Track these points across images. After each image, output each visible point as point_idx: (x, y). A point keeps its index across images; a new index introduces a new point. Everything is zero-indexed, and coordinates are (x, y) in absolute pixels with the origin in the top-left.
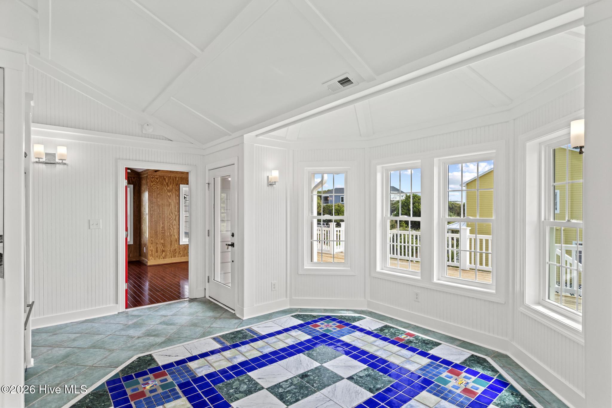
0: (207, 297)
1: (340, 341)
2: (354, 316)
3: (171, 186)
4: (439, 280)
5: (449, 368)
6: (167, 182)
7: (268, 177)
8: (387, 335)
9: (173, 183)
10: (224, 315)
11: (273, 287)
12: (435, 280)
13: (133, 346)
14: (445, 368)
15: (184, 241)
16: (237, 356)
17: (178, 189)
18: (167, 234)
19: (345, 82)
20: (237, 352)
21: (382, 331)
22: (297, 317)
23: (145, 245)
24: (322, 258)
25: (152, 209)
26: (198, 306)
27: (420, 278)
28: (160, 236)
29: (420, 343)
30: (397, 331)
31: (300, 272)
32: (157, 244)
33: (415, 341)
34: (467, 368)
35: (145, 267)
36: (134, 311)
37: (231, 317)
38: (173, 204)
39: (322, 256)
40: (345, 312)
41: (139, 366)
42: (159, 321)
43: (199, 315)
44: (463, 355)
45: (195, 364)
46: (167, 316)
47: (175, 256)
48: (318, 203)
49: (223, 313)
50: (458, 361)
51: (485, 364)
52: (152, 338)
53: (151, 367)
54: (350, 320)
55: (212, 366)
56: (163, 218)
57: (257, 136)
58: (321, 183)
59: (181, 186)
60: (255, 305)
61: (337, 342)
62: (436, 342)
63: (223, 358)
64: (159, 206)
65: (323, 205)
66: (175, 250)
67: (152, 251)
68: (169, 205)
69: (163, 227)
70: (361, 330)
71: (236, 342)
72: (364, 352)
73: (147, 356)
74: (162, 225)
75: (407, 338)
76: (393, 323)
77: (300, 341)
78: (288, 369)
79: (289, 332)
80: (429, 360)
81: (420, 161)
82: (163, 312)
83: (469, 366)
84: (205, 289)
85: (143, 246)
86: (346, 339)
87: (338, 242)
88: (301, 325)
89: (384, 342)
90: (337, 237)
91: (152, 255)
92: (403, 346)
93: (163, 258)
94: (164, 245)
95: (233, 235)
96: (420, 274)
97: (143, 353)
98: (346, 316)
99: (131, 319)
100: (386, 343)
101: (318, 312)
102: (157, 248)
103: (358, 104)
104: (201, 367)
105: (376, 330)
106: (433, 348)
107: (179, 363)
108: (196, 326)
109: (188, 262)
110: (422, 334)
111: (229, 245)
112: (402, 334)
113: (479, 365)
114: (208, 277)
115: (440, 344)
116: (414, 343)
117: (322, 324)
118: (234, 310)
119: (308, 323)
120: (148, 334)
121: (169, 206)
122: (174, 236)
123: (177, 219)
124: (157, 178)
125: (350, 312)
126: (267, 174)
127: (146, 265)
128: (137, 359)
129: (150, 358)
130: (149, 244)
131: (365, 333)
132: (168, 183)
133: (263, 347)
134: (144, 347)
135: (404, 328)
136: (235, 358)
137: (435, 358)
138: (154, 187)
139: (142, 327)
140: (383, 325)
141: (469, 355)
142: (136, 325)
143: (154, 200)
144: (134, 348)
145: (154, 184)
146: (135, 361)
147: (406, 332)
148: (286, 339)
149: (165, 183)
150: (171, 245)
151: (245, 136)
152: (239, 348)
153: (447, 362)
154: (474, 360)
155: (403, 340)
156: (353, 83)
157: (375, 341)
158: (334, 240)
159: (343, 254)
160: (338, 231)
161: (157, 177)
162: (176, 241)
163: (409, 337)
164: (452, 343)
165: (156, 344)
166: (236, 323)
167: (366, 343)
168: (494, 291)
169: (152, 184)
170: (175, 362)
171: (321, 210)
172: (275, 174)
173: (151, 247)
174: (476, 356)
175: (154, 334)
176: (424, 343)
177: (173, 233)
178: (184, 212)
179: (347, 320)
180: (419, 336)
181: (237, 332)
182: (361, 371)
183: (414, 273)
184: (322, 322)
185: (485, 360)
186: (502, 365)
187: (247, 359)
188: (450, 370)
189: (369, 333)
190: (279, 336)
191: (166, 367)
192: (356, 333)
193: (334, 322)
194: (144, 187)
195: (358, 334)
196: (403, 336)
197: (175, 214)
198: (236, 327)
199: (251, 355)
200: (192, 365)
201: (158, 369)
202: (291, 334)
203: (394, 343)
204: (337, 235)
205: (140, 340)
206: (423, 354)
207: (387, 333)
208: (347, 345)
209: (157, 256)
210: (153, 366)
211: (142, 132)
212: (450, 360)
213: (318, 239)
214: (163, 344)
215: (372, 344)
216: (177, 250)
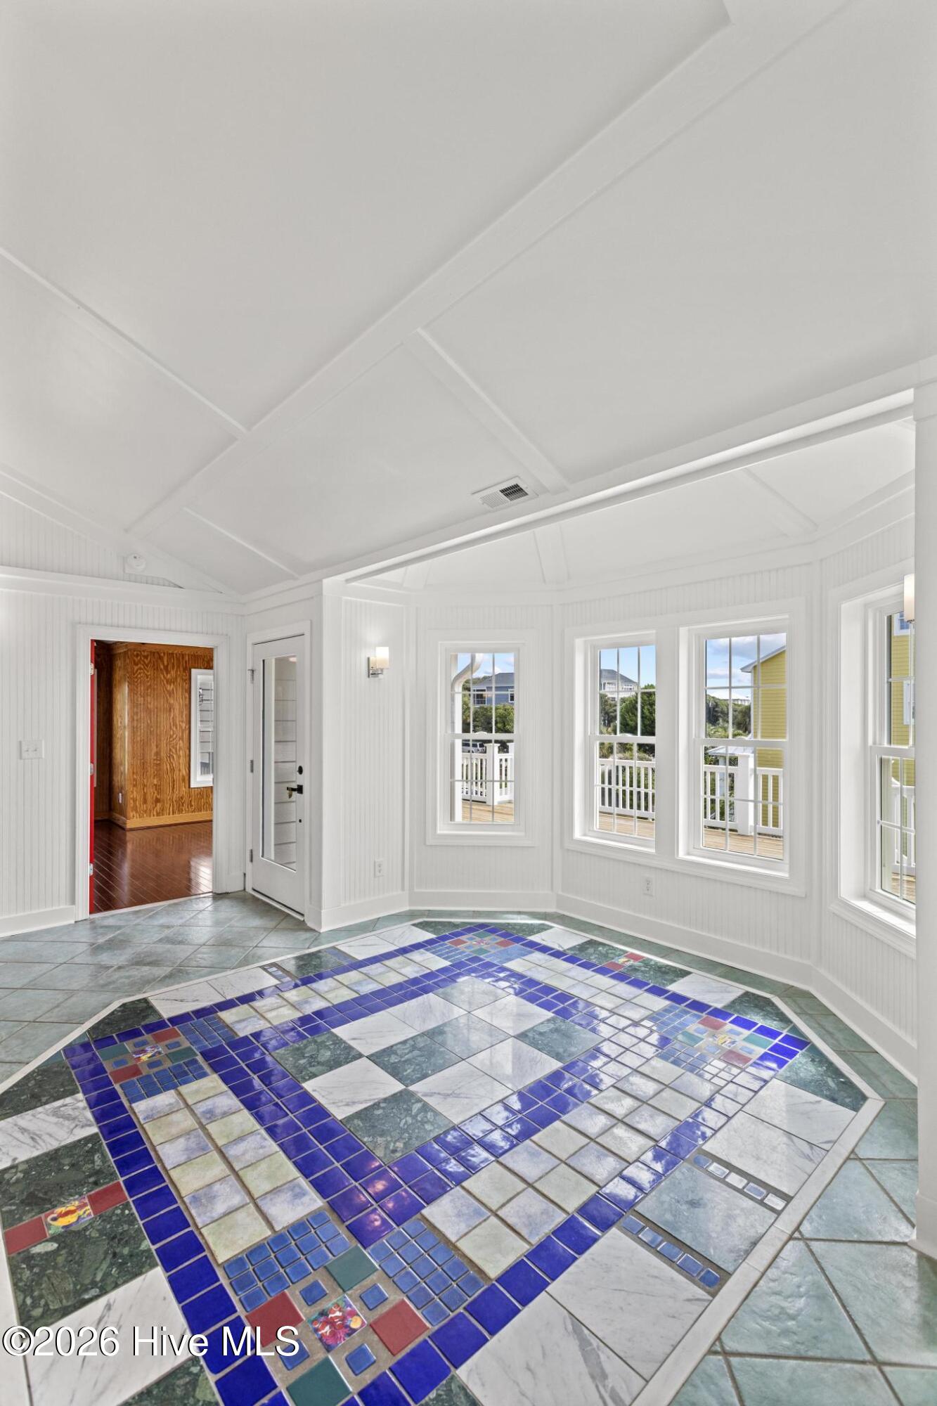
0: (249, 890)
1: (503, 969)
2: (532, 924)
3: (173, 673)
4: (688, 854)
5: (701, 1016)
6: (166, 663)
7: (369, 659)
8: (592, 957)
9: (178, 667)
10: (283, 925)
11: (377, 869)
12: (682, 855)
13: (110, 983)
14: (695, 1015)
15: (199, 780)
16: (310, 999)
17: (188, 677)
18: (166, 766)
19: (514, 491)
20: (311, 992)
21: (583, 951)
22: (423, 926)
23: (121, 789)
24: (471, 813)
25: (135, 718)
26: (232, 906)
27: (653, 851)
28: (151, 771)
29: (652, 973)
30: (610, 951)
31: (430, 841)
32: (145, 786)
33: (643, 969)
34: (736, 1015)
35: (121, 831)
36: (108, 917)
37: (296, 927)
38: (177, 707)
39: (471, 809)
40: (515, 916)
41: (124, 1020)
42: (157, 937)
43: (236, 924)
44: (729, 992)
45: (232, 1014)
46: (173, 927)
47: (180, 811)
48: (465, 703)
49: (282, 920)
50: (718, 1001)
51: (769, 1009)
52: (146, 968)
53: (147, 1021)
54: (524, 931)
55: (264, 1017)
56: (157, 735)
57: (348, 581)
58: (471, 668)
59: (194, 671)
60: (343, 905)
61: (499, 972)
62: (681, 970)
63: (285, 1003)
64: (148, 711)
65: (473, 707)
66: (182, 798)
67: (135, 800)
68: (170, 709)
69: (157, 754)
70: (544, 949)
71: (309, 972)
72: (548, 990)
73: (139, 1000)
74: (154, 750)
75: (628, 964)
76: (603, 937)
77: (429, 971)
78: (407, 1022)
79: (408, 955)
80: (667, 1003)
81: (654, 631)
82: (163, 920)
83: (738, 1012)
84: (245, 874)
85: (116, 790)
86: (515, 965)
87: (504, 784)
88: (430, 942)
89: (586, 971)
90: (501, 770)
91: (135, 809)
92: (621, 977)
93: (158, 814)
94: (158, 788)
95: (300, 770)
96: (653, 844)
97: (130, 996)
98: (515, 924)
99: (102, 934)
100: (589, 973)
101: (464, 917)
102: (145, 794)
103: (539, 530)
104: (244, 1020)
105: (570, 949)
106: (675, 981)
107: (200, 1013)
108: (231, 945)
109: (211, 821)
110: (656, 955)
111: (293, 790)
112: (619, 955)
113: (756, 1010)
114: (251, 851)
115: (688, 973)
116: (642, 971)
117: (471, 939)
118: (302, 915)
119: (444, 938)
120: (139, 962)
121: (170, 711)
122: (180, 770)
123: (186, 735)
124: (146, 657)
125: (523, 916)
126: (365, 654)
127: (123, 829)
128: (120, 1007)
129: (145, 1005)
130: (128, 787)
131: (551, 955)
132: (167, 666)
133: (359, 983)
134: (132, 984)
135: (624, 944)
136: (307, 1002)
137: (677, 998)
138: (140, 673)
139: (125, 948)
140: (586, 940)
141: (740, 993)
142: (112, 945)
143: (141, 700)
144: (111, 987)
145: (140, 669)
146: (115, 1010)
147: (627, 952)
148: (404, 967)
149: (162, 667)
150: (173, 788)
151: (325, 581)
152: (314, 985)
153: (698, 1006)
154: (748, 1002)
155: (621, 966)
156: (527, 494)
157: (569, 970)
158: (495, 779)
159: (512, 806)
160: (504, 760)
161: (146, 654)
162: (184, 780)
163: (632, 962)
164: (709, 971)
165: (154, 980)
166: (306, 939)
167: (553, 973)
168: (786, 875)
169: (136, 668)
170: (193, 1012)
171: (469, 716)
172: (381, 655)
173: (133, 792)
174: (753, 994)
175: (149, 960)
176: (660, 971)
177: (177, 764)
178: (199, 724)
179: (518, 931)
180: (651, 960)
181: (310, 955)
182: (542, 1023)
183: (644, 843)
184: (471, 935)
185: (769, 1002)
186: (798, 1011)
187: (330, 1005)
188: (705, 1019)
189: (558, 954)
190: (390, 963)
191: (175, 1020)
192: (534, 955)
193: (493, 936)
194: (118, 674)
195: (537, 956)
196: (621, 960)
197: (181, 727)
198: (307, 945)
199: (336, 997)
200: (227, 1016)
201: (161, 1024)
202: (411, 958)
203: (602, 971)
204: (501, 766)
205: (123, 973)
206: (658, 991)
207: (591, 955)
208: (519, 976)
209: (145, 812)
210: (151, 1020)
211: (124, 572)
212: (705, 1001)
213: (465, 778)
214: (167, 980)
215: (563, 974)
216: (186, 799)
